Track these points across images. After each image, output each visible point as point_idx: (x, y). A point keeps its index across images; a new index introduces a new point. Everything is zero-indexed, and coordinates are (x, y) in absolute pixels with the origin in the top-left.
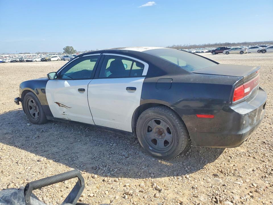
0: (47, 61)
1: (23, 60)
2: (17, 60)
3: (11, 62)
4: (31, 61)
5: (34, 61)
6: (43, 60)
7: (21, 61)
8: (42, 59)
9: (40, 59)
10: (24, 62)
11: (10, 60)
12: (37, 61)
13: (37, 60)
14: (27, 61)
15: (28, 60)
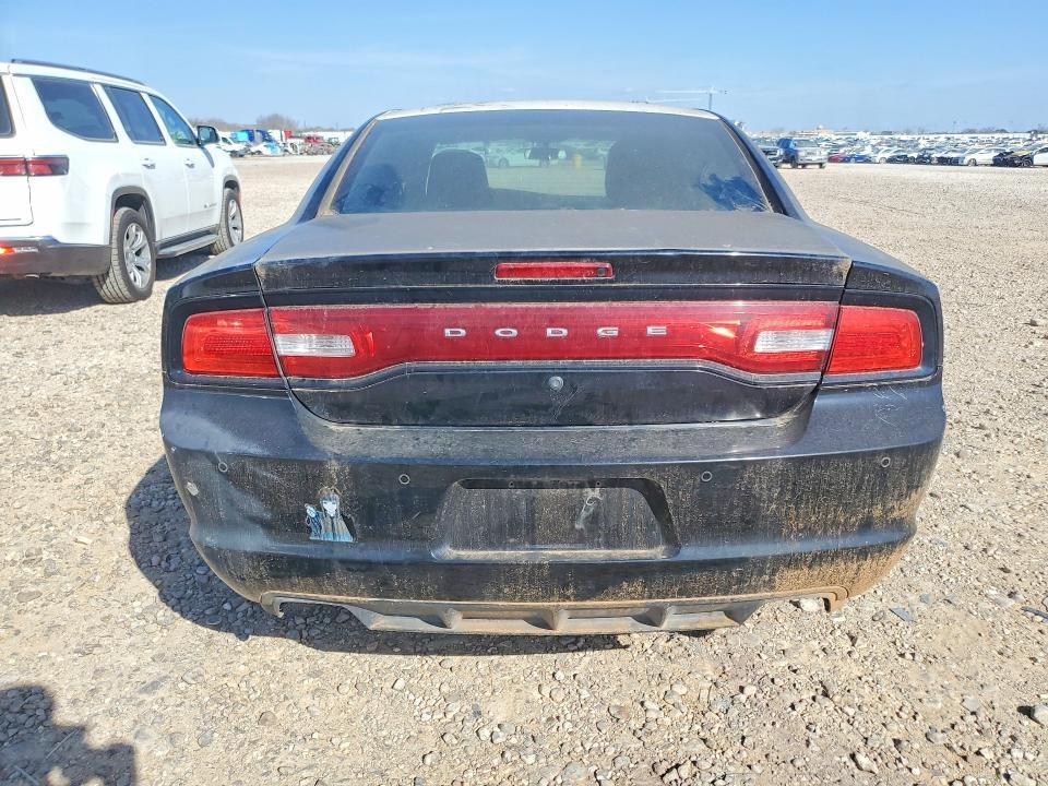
0: (1015, 166)
1: (929, 158)
2: (909, 156)
3: (891, 160)
4: (954, 162)
5: (966, 161)
6: (1004, 160)
7: (923, 160)
8: (1001, 155)
9: (990, 156)
10: (930, 163)
11: (888, 156)
12: (979, 161)
13: (979, 158)
14: (943, 161)
15: (946, 156)
